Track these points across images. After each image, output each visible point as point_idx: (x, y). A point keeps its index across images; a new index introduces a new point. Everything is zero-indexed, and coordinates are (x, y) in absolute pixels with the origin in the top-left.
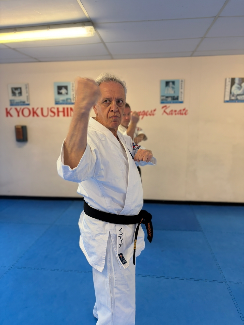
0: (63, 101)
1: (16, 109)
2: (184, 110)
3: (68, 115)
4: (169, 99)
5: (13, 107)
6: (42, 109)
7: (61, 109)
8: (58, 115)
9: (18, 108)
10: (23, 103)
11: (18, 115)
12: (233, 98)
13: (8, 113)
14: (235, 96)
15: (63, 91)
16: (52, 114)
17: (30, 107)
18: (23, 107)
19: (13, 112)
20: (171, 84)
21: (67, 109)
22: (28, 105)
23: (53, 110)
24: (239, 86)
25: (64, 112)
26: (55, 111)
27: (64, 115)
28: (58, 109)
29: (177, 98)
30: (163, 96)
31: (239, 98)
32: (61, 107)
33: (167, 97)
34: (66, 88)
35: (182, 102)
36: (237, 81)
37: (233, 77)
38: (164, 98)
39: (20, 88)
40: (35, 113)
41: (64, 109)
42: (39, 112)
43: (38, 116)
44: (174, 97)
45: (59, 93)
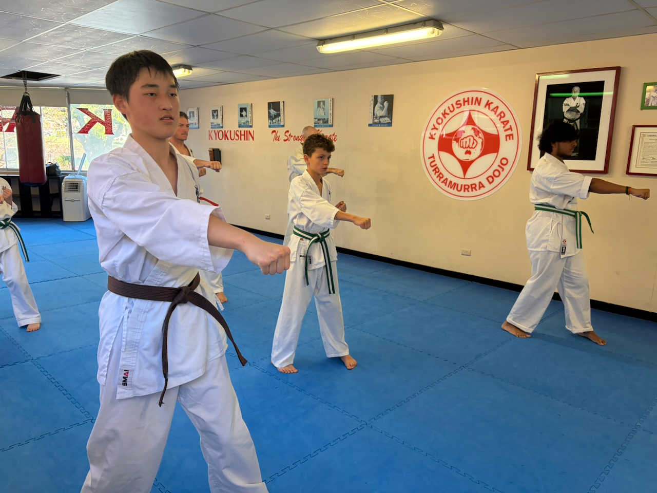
0: (244, 123)
1: (215, 131)
2: (333, 135)
3: (247, 140)
4: (321, 122)
5: (213, 130)
6: (230, 131)
7: (243, 133)
8: (241, 139)
9: (216, 130)
10: (218, 126)
11: (216, 139)
12: (376, 121)
13: (210, 135)
14: (378, 118)
15: (244, 113)
16: (237, 138)
17: (223, 130)
18: (219, 129)
19: (213, 135)
20: (322, 104)
21: (247, 131)
22: (222, 127)
23: (237, 133)
24: (382, 106)
25: (244, 135)
26: (239, 133)
27: (245, 140)
28: (241, 131)
29: (327, 122)
30: (316, 119)
31: (382, 120)
32: (243, 129)
33: (319, 120)
34: (245, 109)
35: (332, 126)
36: (379, 100)
37: (376, 94)
38: (317, 120)
39: (217, 110)
40: (226, 135)
41: (244, 131)
42: (228, 135)
43: (228, 139)
44: (324, 119)
45: (241, 116)
